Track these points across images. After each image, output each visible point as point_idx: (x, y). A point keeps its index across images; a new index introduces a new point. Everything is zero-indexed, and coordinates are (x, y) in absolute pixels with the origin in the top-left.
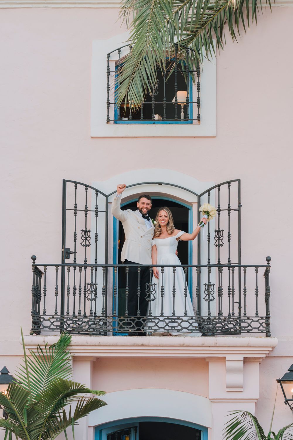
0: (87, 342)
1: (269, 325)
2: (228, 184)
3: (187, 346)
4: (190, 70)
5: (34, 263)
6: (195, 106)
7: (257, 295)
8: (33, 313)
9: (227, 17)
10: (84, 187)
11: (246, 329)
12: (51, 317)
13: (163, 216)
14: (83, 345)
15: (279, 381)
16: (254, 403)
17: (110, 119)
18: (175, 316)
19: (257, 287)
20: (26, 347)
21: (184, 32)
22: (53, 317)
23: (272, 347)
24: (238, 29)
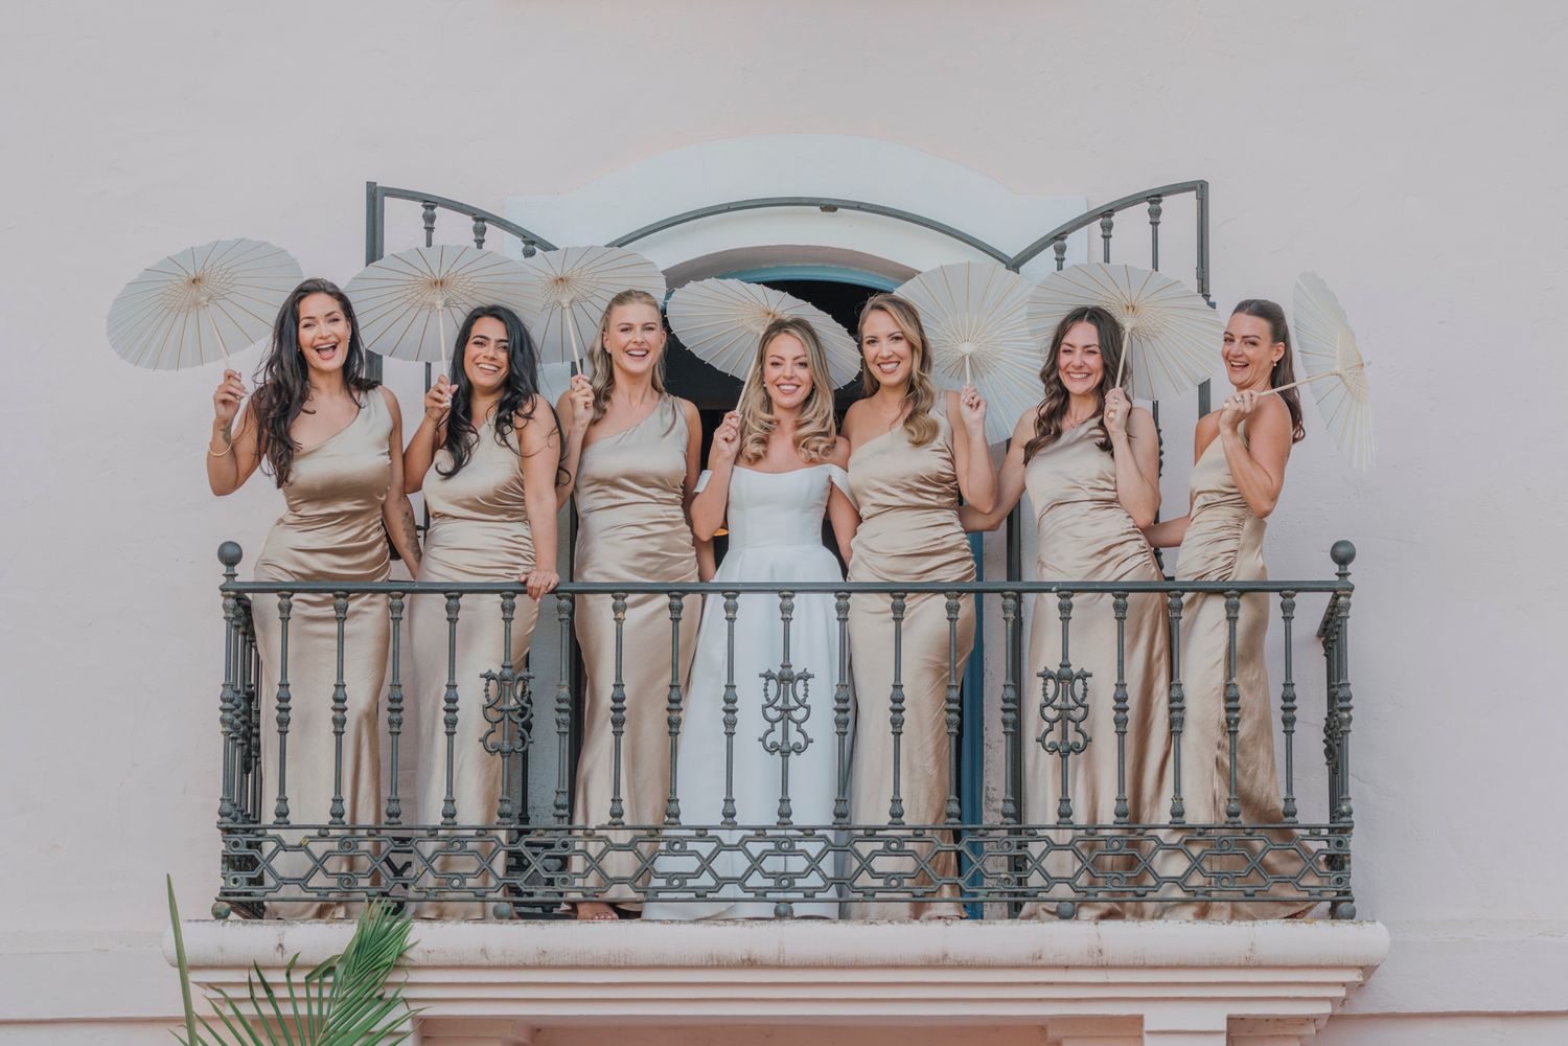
0: (483, 951)
1: (1349, 862)
2: (1151, 202)
3: (961, 966)
5: (231, 576)
7: (1288, 722)
8: (228, 815)
10: (469, 222)
12: (315, 833)
13: (789, 362)
14: (465, 963)
18: (900, 825)
19: (1288, 685)
22: (323, 832)
23: (1361, 968)
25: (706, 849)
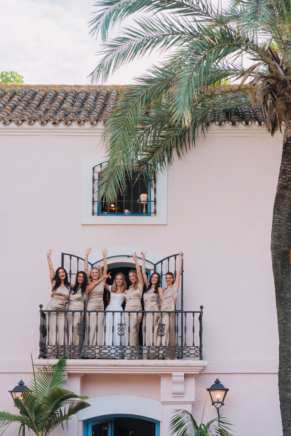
0: (77, 364)
1: (202, 352)
2: (175, 256)
3: (146, 366)
4: (149, 179)
5: (41, 309)
6: (153, 203)
7: (194, 331)
8: (41, 344)
9: (175, 143)
10: (76, 258)
11: (186, 354)
13: (119, 279)
14: (74, 365)
15: (208, 390)
16: (191, 405)
17: (94, 212)
19: (194, 326)
20: (34, 366)
21: (144, 153)
23: (203, 367)
24: (182, 151)
25: (109, 349)
